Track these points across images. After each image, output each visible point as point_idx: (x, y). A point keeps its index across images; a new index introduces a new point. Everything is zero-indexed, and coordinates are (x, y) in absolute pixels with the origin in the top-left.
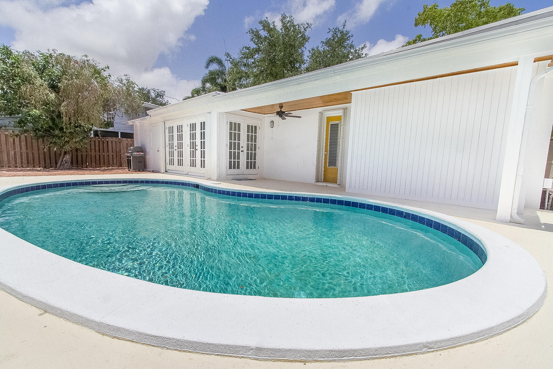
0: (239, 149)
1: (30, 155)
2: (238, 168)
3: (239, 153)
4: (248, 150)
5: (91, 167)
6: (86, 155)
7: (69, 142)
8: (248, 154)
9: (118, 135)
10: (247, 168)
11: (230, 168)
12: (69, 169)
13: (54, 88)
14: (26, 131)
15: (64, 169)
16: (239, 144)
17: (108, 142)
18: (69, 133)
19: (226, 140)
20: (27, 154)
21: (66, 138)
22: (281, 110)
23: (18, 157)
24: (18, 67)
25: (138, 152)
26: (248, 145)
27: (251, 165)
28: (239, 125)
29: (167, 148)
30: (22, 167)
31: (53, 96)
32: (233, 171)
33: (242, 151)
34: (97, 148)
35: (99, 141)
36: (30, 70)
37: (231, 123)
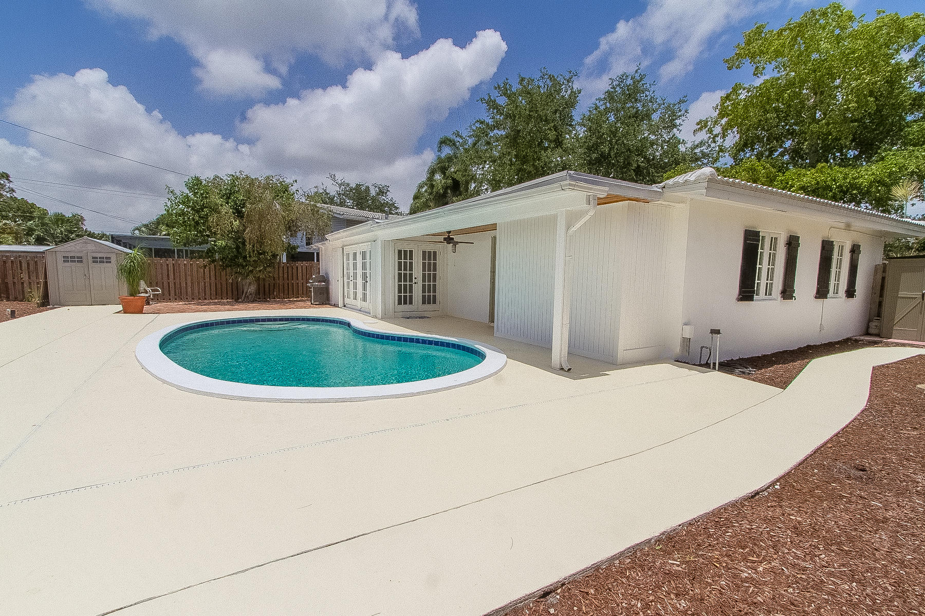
0: (411, 280)
1: (219, 286)
2: (411, 303)
3: (411, 286)
4: (424, 280)
5: (279, 298)
6: (274, 284)
7: (253, 272)
8: (424, 286)
9: (314, 255)
10: (424, 303)
11: (400, 303)
12: (253, 302)
13: (239, 214)
14: (214, 261)
15: (248, 302)
16: (411, 275)
17: (297, 267)
18: (254, 261)
19: (393, 271)
20: (216, 284)
21: (250, 267)
22: (449, 236)
23: (207, 289)
24: (206, 197)
25: (319, 282)
26: (424, 275)
27: (430, 298)
28: (411, 252)
29: (345, 278)
30: (211, 299)
31: (236, 223)
32: (403, 307)
33: (415, 283)
34: (286, 276)
35: (288, 267)
36: (217, 200)
37: (400, 252)
